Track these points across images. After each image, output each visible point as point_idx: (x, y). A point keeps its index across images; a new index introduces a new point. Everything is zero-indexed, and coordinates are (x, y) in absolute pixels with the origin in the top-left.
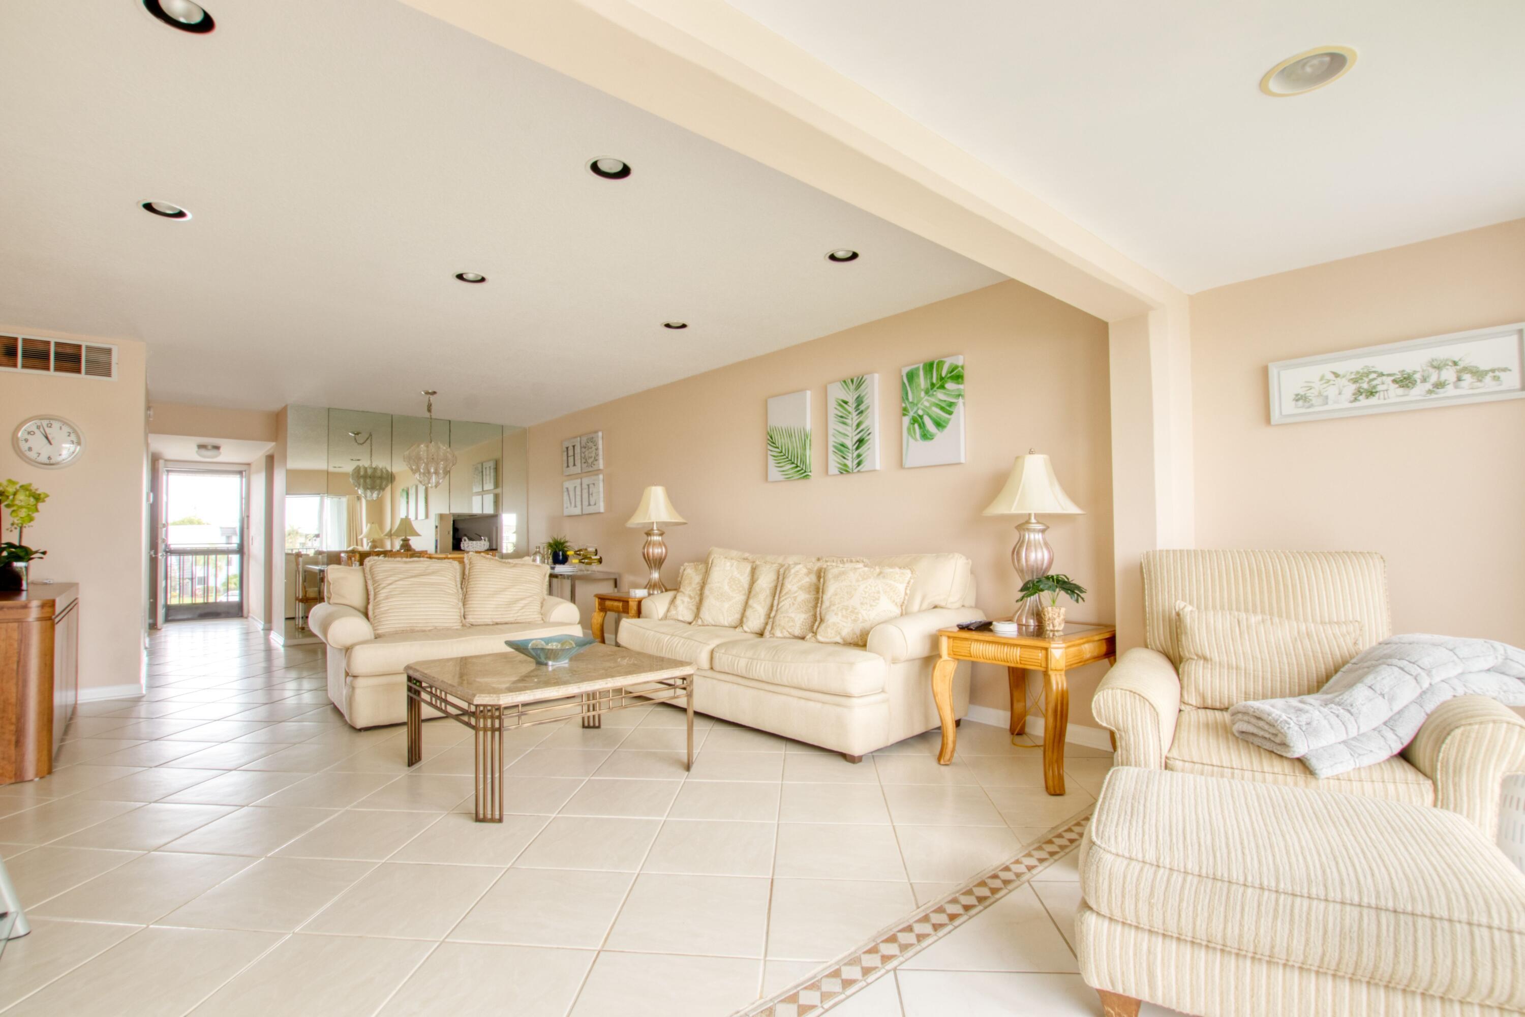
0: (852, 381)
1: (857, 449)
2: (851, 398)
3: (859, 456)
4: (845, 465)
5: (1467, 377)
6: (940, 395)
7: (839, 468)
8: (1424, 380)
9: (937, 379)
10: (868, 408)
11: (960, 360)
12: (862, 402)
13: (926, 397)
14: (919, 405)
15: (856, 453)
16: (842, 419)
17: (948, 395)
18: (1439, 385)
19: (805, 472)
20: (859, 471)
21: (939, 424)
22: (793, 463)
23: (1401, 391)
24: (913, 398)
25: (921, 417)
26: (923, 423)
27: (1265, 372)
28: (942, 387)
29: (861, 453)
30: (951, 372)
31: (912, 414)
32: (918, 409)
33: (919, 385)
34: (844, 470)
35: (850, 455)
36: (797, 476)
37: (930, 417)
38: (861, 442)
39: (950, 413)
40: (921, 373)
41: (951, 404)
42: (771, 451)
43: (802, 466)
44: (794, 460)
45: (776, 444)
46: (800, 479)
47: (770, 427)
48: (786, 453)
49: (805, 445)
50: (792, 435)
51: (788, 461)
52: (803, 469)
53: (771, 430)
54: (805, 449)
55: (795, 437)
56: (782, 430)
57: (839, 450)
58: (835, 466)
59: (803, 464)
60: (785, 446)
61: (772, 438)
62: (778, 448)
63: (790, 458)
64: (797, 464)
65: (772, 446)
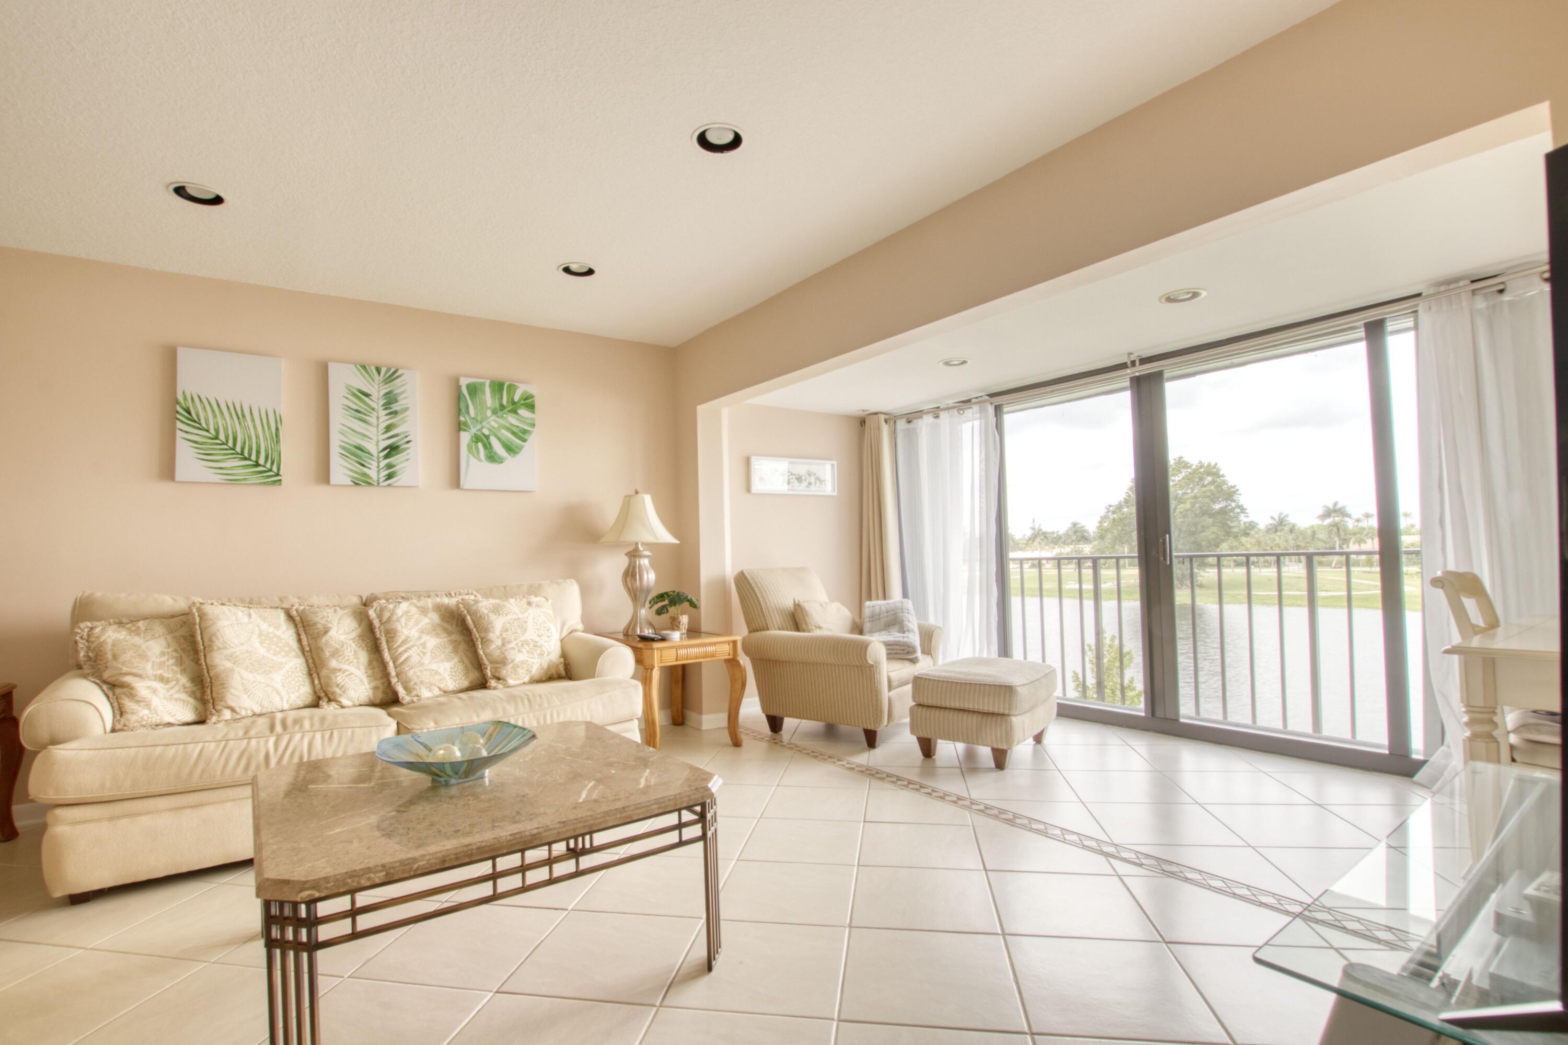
0: (378, 370)
1: (386, 457)
2: (377, 391)
3: (389, 466)
4: (365, 475)
5: (818, 482)
6: (512, 419)
7: (353, 477)
8: (805, 480)
9: (508, 402)
10: (406, 409)
11: (532, 389)
12: (396, 401)
13: (493, 417)
14: (484, 424)
15: (384, 463)
16: (359, 414)
17: (522, 422)
18: (810, 484)
19: (277, 474)
20: (389, 485)
21: (510, 449)
22: (245, 459)
23: (798, 483)
24: (476, 414)
25: (487, 437)
26: (490, 444)
27: (748, 461)
28: (514, 411)
29: (395, 463)
30: (525, 399)
31: (474, 431)
32: (483, 428)
33: (485, 402)
34: (361, 481)
35: (375, 464)
36: (256, 479)
37: (499, 439)
38: (392, 450)
39: (524, 440)
40: (488, 390)
41: (525, 432)
42: (186, 432)
43: (268, 465)
44: (250, 454)
45: (200, 424)
46: (260, 483)
47: (184, 393)
48: (227, 441)
49: (277, 435)
50: (243, 416)
51: (233, 454)
52: (271, 470)
53: (185, 398)
54: (278, 442)
55: (253, 420)
56: (218, 405)
57: (351, 454)
58: (345, 474)
59: (272, 463)
60: (226, 430)
61: (189, 413)
62: (207, 431)
63: (238, 449)
64: (257, 462)
65: (188, 425)
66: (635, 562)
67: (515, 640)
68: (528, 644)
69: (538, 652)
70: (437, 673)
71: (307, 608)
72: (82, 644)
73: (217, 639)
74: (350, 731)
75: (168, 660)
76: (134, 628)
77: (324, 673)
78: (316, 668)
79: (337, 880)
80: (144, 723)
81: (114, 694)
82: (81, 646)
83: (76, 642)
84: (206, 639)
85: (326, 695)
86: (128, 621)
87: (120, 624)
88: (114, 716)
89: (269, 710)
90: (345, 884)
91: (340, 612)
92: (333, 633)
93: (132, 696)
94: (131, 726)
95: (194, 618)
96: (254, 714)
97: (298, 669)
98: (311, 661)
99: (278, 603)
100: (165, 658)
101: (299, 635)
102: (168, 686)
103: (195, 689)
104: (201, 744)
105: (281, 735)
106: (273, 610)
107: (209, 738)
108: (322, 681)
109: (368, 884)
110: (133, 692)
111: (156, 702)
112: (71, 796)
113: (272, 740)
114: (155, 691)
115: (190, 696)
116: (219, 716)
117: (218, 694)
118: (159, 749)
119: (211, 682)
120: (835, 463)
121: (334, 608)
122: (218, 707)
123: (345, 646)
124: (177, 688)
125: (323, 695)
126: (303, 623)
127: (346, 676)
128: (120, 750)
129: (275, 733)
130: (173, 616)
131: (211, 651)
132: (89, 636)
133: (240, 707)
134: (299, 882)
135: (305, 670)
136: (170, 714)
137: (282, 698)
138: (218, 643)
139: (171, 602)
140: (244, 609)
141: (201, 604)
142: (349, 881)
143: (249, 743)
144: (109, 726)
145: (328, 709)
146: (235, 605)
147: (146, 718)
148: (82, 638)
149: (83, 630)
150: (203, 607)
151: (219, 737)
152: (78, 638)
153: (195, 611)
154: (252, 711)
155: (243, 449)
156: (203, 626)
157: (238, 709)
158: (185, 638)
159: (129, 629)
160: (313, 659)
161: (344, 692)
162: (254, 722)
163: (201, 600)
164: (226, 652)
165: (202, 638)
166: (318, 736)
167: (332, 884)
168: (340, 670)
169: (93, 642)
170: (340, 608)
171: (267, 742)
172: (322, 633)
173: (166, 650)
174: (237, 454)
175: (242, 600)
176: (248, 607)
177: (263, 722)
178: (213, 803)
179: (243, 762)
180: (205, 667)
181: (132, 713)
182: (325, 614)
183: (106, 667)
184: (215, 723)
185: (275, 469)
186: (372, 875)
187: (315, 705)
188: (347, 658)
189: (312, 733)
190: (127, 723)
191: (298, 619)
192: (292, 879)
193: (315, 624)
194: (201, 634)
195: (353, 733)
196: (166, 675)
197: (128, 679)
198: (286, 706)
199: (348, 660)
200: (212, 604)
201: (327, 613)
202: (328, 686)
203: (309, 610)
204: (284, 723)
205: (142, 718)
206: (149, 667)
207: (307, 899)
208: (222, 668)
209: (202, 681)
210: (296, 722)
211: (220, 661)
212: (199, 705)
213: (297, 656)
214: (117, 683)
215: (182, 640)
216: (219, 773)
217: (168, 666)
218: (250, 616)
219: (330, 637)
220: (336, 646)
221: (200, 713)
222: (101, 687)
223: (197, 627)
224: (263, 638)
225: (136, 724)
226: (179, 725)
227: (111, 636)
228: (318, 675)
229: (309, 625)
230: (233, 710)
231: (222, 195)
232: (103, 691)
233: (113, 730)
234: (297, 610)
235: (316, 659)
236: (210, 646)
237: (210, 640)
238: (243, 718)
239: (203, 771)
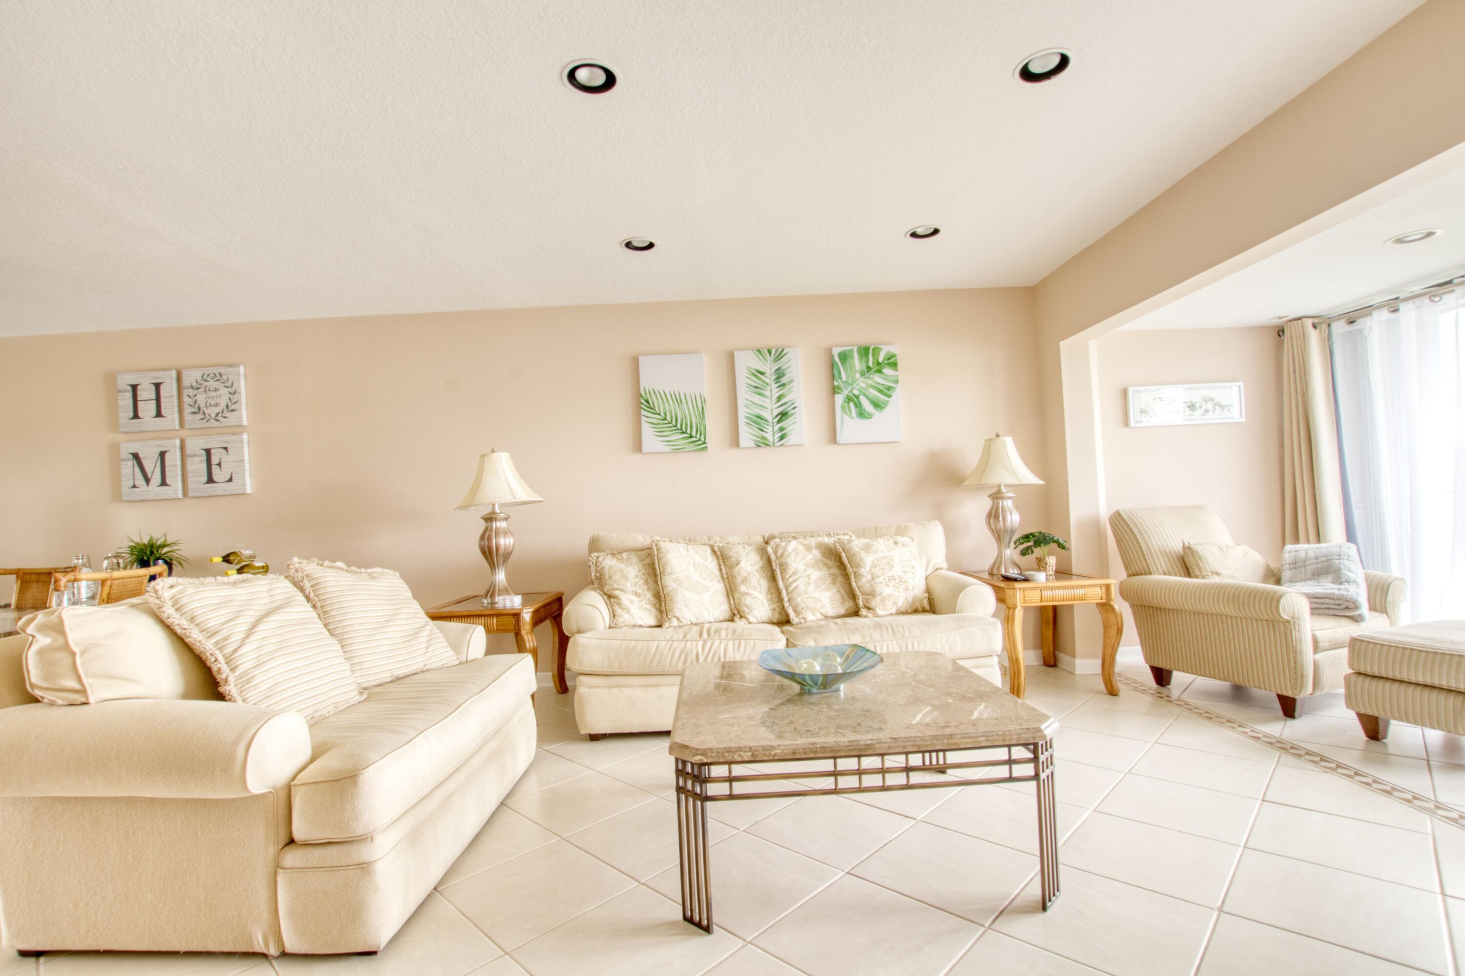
0: (769, 352)
1: (779, 422)
2: (769, 369)
3: (781, 429)
4: (764, 438)
5: (1217, 408)
6: (878, 378)
7: (755, 441)
8: (1200, 407)
9: (873, 363)
10: (791, 381)
11: (893, 349)
12: (784, 375)
13: (862, 379)
14: (854, 385)
15: (777, 427)
16: (758, 390)
17: (886, 380)
18: (1207, 411)
19: (704, 443)
20: (782, 445)
21: (877, 405)
22: (684, 433)
23: (1190, 412)
24: (847, 378)
25: (857, 397)
26: (860, 403)
27: (1125, 393)
28: (879, 371)
29: (785, 426)
30: (888, 359)
31: (846, 392)
32: (853, 389)
33: (853, 366)
34: (762, 443)
35: (771, 428)
36: (691, 447)
37: (867, 397)
38: (783, 415)
39: (889, 396)
40: (856, 356)
41: (889, 388)
42: (647, 417)
43: (698, 436)
44: (686, 429)
45: (655, 410)
46: (694, 450)
47: (644, 389)
48: (672, 421)
49: (703, 413)
50: (681, 401)
51: (676, 430)
52: (700, 440)
53: (645, 393)
54: (704, 418)
55: (687, 403)
56: (665, 394)
57: (754, 422)
58: (750, 439)
59: (701, 435)
60: (671, 412)
61: (648, 402)
62: (659, 414)
63: (679, 426)
64: (691, 434)
65: (648, 411)
66: (998, 504)
67: (883, 575)
68: (894, 580)
69: (904, 587)
70: (819, 600)
71: (725, 545)
72: (593, 568)
73: (668, 567)
74: (752, 642)
75: (640, 581)
76: (620, 558)
77: (737, 595)
78: (732, 591)
79: (718, 752)
80: (626, 624)
81: (610, 603)
82: (592, 569)
83: (590, 566)
84: (661, 567)
85: (739, 613)
86: (616, 553)
87: (613, 554)
88: (610, 618)
89: (701, 621)
90: (724, 756)
91: (748, 548)
92: (742, 564)
93: (619, 604)
94: (619, 625)
95: (654, 552)
96: (692, 624)
97: (720, 592)
98: (728, 586)
99: (707, 541)
100: (637, 580)
101: (720, 565)
102: (640, 599)
103: (655, 602)
104: (657, 642)
105: (706, 640)
106: (702, 546)
107: (662, 638)
108: (736, 602)
109: (739, 759)
110: (620, 602)
111: (633, 610)
112: (587, 669)
113: (700, 643)
114: (632, 602)
115: (653, 607)
116: (670, 623)
117: (669, 606)
118: (633, 643)
119: (665, 598)
120: (1241, 384)
121: (743, 545)
122: (669, 616)
123: (751, 576)
124: (645, 601)
125: (736, 612)
126: (722, 556)
127: (753, 599)
128: (612, 641)
129: (702, 639)
130: (642, 550)
131: (664, 575)
132: (596, 562)
133: (683, 618)
134: (694, 748)
135: (725, 593)
136: (641, 618)
137: (709, 613)
138: (668, 570)
139: (642, 540)
140: (684, 545)
141: (658, 541)
142: (726, 754)
143: (686, 644)
144: (607, 625)
145: (740, 624)
146: (679, 542)
147: (627, 620)
148: (593, 563)
149: (593, 559)
150: (659, 543)
151: (668, 638)
152: (590, 563)
153: (654, 546)
154: (690, 621)
155: (681, 425)
156: (659, 557)
157: (681, 619)
158: (649, 565)
159: (617, 558)
160: (729, 584)
161: (751, 611)
162: (690, 629)
163: (659, 538)
164: (674, 576)
165: (659, 566)
166: (731, 643)
167: (715, 754)
168: (748, 594)
169: (598, 567)
170: (748, 545)
171: (697, 644)
172: (735, 564)
173: (639, 574)
174: (678, 429)
175: (684, 539)
176: (687, 544)
177: (696, 629)
178: (665, 685)
179: (683, 658)
180: (661, 587)
181: (620, 616)
182: (737, 550)
183: (606, 584)
184: (667, 628)
185: (702, 439)
186: (742, 753)
187: (732, 620)
188: (752, 584)
189: (726, 641)
190: (617, 623)
191: (719, 553)
192: (690, 745)
193: (730, 557)
194: (658, 562)
195: (754, 644)
196: (639, 591)
197: (617, 593)
198: (712, 619)
199: (753, 586)
200: (664, 541)
201: (739, 549)
202: (740, 606)
203: (726, 546)
204: (709, 631)
205: (625, 620)
206: (629, 584)
207: (699, 762)
208: (671, 588)
209: (660, 597)
210: (717, 631)
211: (669, 582)
212: (658, 614)
213: (719, 582)
214: (611, 595)
215: (648, 567)
216: (668, 664)
217: (640, 585)
218: (688, 550)
219: (741, 568)
220: (745, 575)
221: (659, 619)
222: (603, 597)
223: (656, 558)
224: (697, 567)
225: (622, 624)
226: (647, 627)
227: (608, 562)
228: (733, 596)
229: (726, 558)
230: (678, 619)
231: (653, 241)
232: (604, 600)
233: (610, 627)
234: (718, 547)
235: (732, 585)
236: (664, 571)
237: (664, 568)
238: (685, 626)
239: (659, 661)
